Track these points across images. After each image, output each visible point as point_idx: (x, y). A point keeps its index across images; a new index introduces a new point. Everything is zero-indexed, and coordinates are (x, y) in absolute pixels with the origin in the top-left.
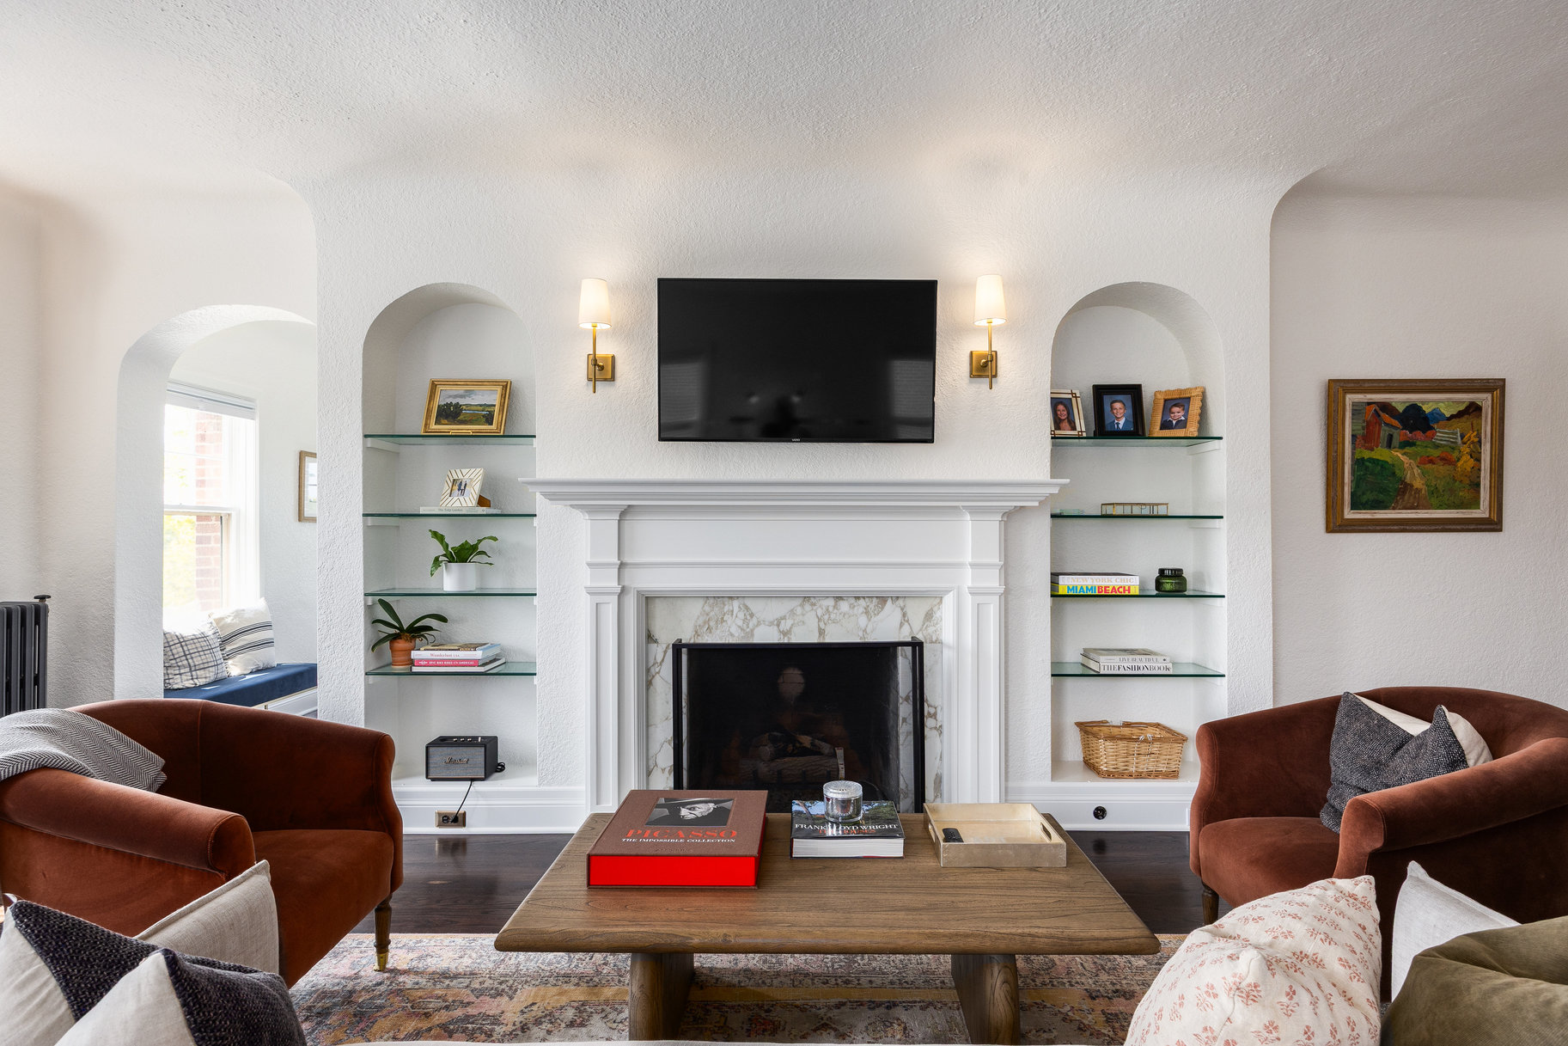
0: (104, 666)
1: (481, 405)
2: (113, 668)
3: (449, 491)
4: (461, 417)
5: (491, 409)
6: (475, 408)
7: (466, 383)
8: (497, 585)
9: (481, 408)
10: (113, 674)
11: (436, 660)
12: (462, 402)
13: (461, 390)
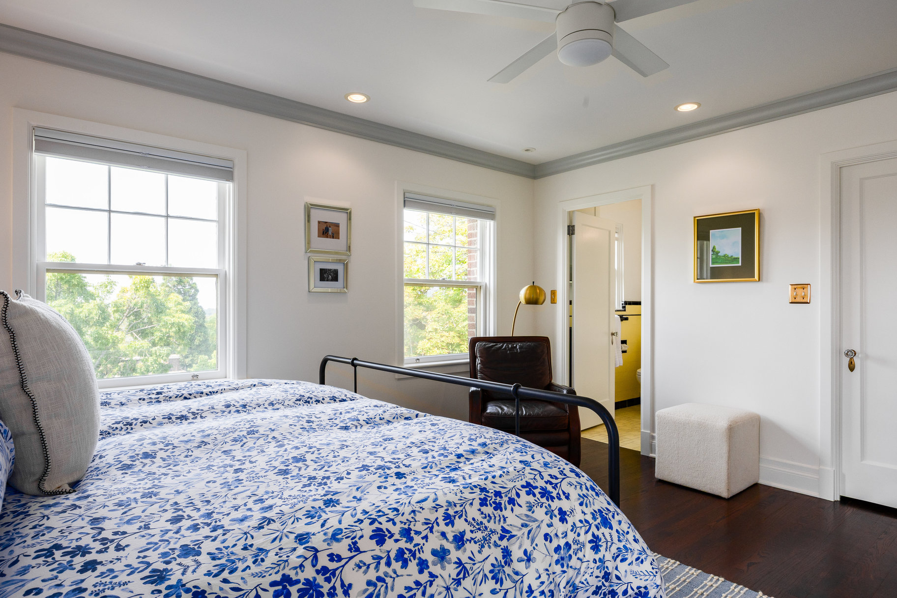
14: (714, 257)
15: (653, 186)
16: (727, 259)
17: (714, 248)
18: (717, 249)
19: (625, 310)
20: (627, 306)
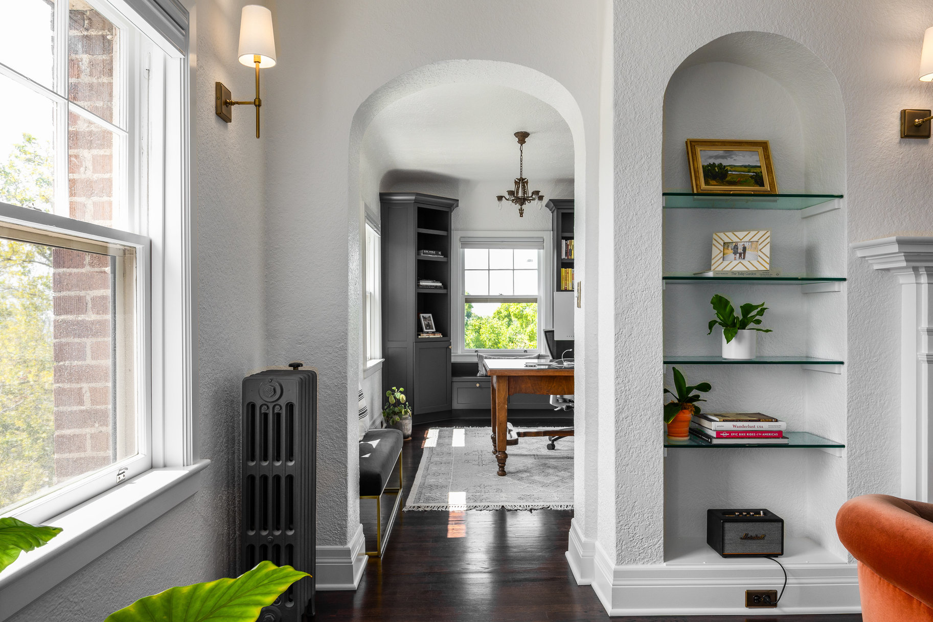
0: (337, 437)
1: (745, 167)
2: (346, 439)
3: (721, 255)
4: (728, 178)
5: (758, 170)
6: (739, 169)
7: (724, 143)
8: (772, 351)
9: (746, 169)
10: (346, 445)
11: (738, 432)
12: (725, 162)
13: (720, 151)
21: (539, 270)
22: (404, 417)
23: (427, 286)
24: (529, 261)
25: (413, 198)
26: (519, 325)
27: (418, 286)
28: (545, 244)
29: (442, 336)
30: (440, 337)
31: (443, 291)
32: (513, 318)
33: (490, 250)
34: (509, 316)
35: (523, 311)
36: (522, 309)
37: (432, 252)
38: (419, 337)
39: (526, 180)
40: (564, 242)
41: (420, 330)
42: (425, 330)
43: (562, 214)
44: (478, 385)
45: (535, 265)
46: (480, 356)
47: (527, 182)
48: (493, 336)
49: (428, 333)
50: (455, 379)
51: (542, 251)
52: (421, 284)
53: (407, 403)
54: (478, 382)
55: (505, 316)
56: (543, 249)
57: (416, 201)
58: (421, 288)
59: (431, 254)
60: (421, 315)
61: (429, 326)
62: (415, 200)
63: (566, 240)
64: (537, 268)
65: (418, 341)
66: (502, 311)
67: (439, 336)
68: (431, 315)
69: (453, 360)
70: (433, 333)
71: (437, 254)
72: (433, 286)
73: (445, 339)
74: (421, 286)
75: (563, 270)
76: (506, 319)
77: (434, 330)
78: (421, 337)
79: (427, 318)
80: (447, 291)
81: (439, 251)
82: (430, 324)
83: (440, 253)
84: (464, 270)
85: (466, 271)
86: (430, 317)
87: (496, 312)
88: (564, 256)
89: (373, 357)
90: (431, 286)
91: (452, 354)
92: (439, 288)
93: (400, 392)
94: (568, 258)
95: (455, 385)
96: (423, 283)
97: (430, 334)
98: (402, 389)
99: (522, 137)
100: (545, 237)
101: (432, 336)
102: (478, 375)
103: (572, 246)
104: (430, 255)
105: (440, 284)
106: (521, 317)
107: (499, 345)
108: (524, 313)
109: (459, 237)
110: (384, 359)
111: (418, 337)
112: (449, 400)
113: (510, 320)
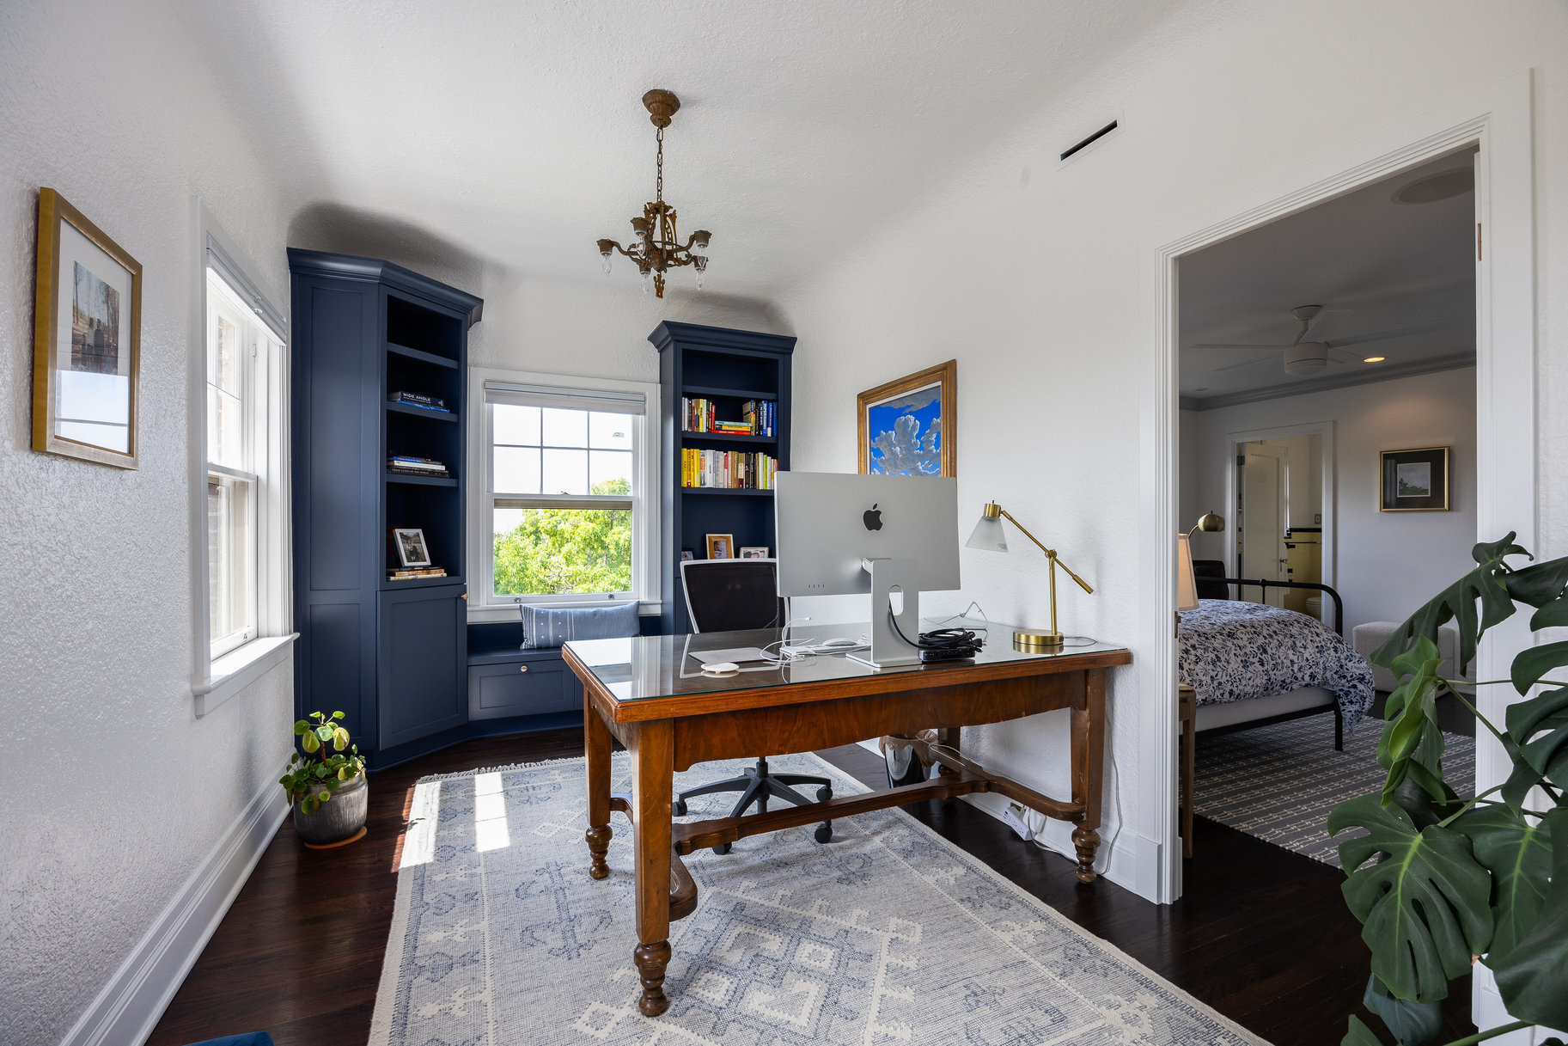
14: (1402, 488)
15: (1335, 422)
16: (1415, 490)
17: (1402, 480)
18: (1405, 481)
19: (1290, 538)
20: (1293, 533)
21: (635, 452)
22: (347, 783)
23: (410, 469)
24: (617, 435)
25: (377, 271)
26: (550, 544)
27: (389, 468)
28: (647, 405)
29: (445, 575)
30: (442, 578)
31: (448, 483)
32: (543, 536)
33: (544, 409)
34: (536, 532)
35: (557, 527)
36: (555, 523)
37: (424, 398)
38: (392, 578)
39: (671, 211)
40: (686, 401)
41: (392, 561)
42: (406, 564)
43: (684, 350)
44: (524, 669)
45: (627, 443)
46: (526, 609)
47: (673, 217)
48: (518, 560)
49: (412, 569)
50: (475, 660)
51: (641, 417)
52: (396, 463)
53: (354, 747)
54: (524, 663)
55: (531, 533)
56: (645, 414)
57: (383, 281)
58: (395, 473)
59: (420, 403)
60: (398, 531)
61: (414, 554)
62: (381, 277)
63: (690, 399)
64: (630, 447)
65: (388, 588)
66: (527, 526)
67: (438, 574)
68: (420, 531)
69: (472, 618)
70: (426, 569)
71: (434, 404)
72: (426, 470)
73: (454, 579)
74: (397, 468)
75: (685, 451)
76: (533, 537)
77: (428, 563)
78: (397, 578)
79: (410, 538)
80: (458, 483)
81: (441, 399)
82: (419, 551)
83: (441, 403)
84: (491, 445)
85: (495, 448)
86: (418, 535)
87: (518, 526)
88: (685, 427)
89: (263, 630)
90: (420, 470)
91: (468, 609)
92: (441, 473)
93: (335, 720)
94: (693, 431)
95: (475, 674)
96: (400, 463)
97: (418, 570)
98: (338, 714)
99: (663, 106)
100: (647, 394)
101: (422, 576)
102: (523, 646)
103: (699, 410)
104: (419, 405)
105: (443, 468)
106: (555, 535)
107: (527, 573)
108: (559, 529)
109: (481, 380)
110: (298, 635)
111: (388, 580)
112: (461, 699)
113: (538, 538)
